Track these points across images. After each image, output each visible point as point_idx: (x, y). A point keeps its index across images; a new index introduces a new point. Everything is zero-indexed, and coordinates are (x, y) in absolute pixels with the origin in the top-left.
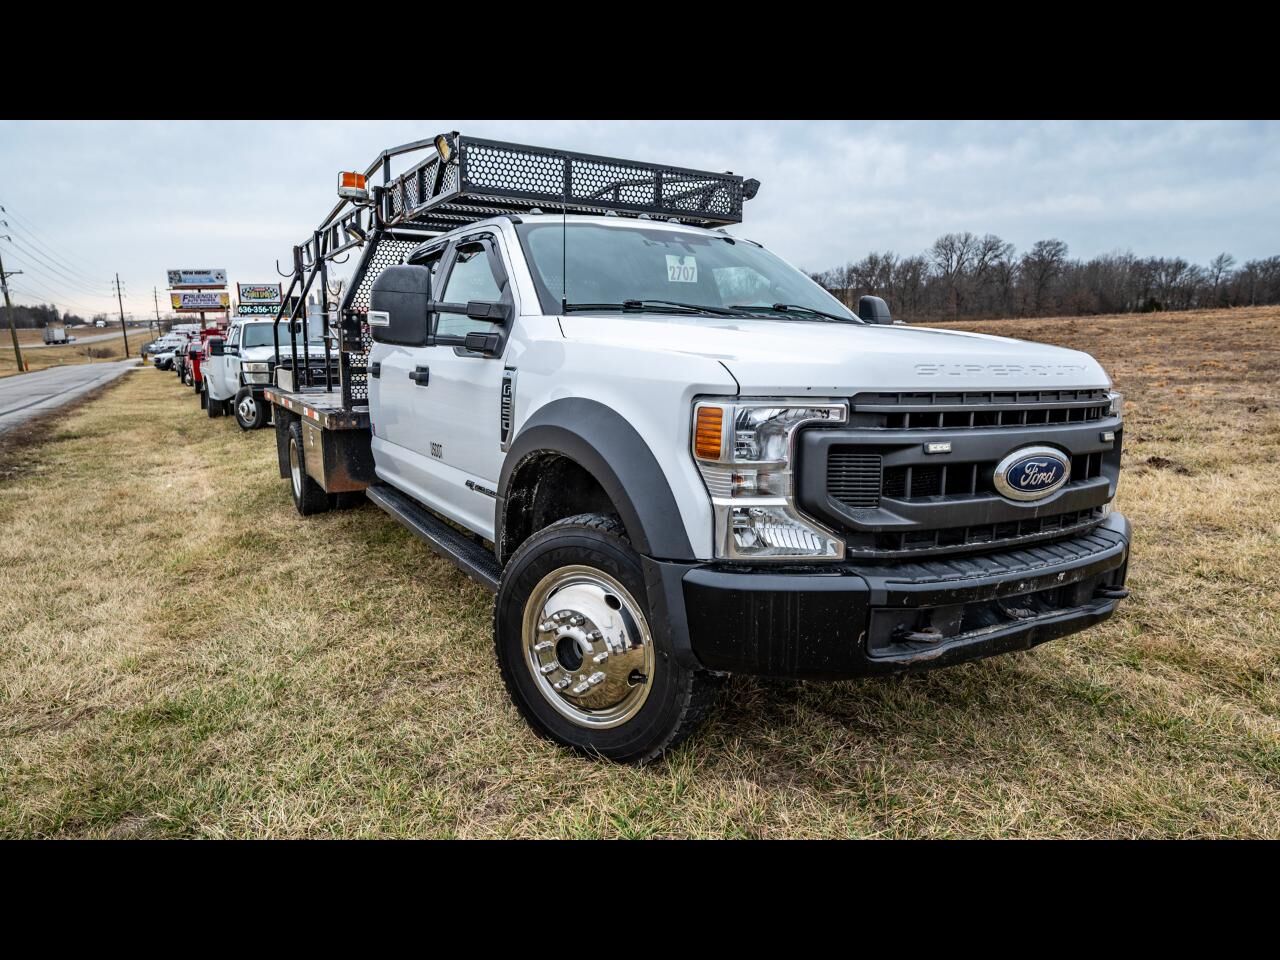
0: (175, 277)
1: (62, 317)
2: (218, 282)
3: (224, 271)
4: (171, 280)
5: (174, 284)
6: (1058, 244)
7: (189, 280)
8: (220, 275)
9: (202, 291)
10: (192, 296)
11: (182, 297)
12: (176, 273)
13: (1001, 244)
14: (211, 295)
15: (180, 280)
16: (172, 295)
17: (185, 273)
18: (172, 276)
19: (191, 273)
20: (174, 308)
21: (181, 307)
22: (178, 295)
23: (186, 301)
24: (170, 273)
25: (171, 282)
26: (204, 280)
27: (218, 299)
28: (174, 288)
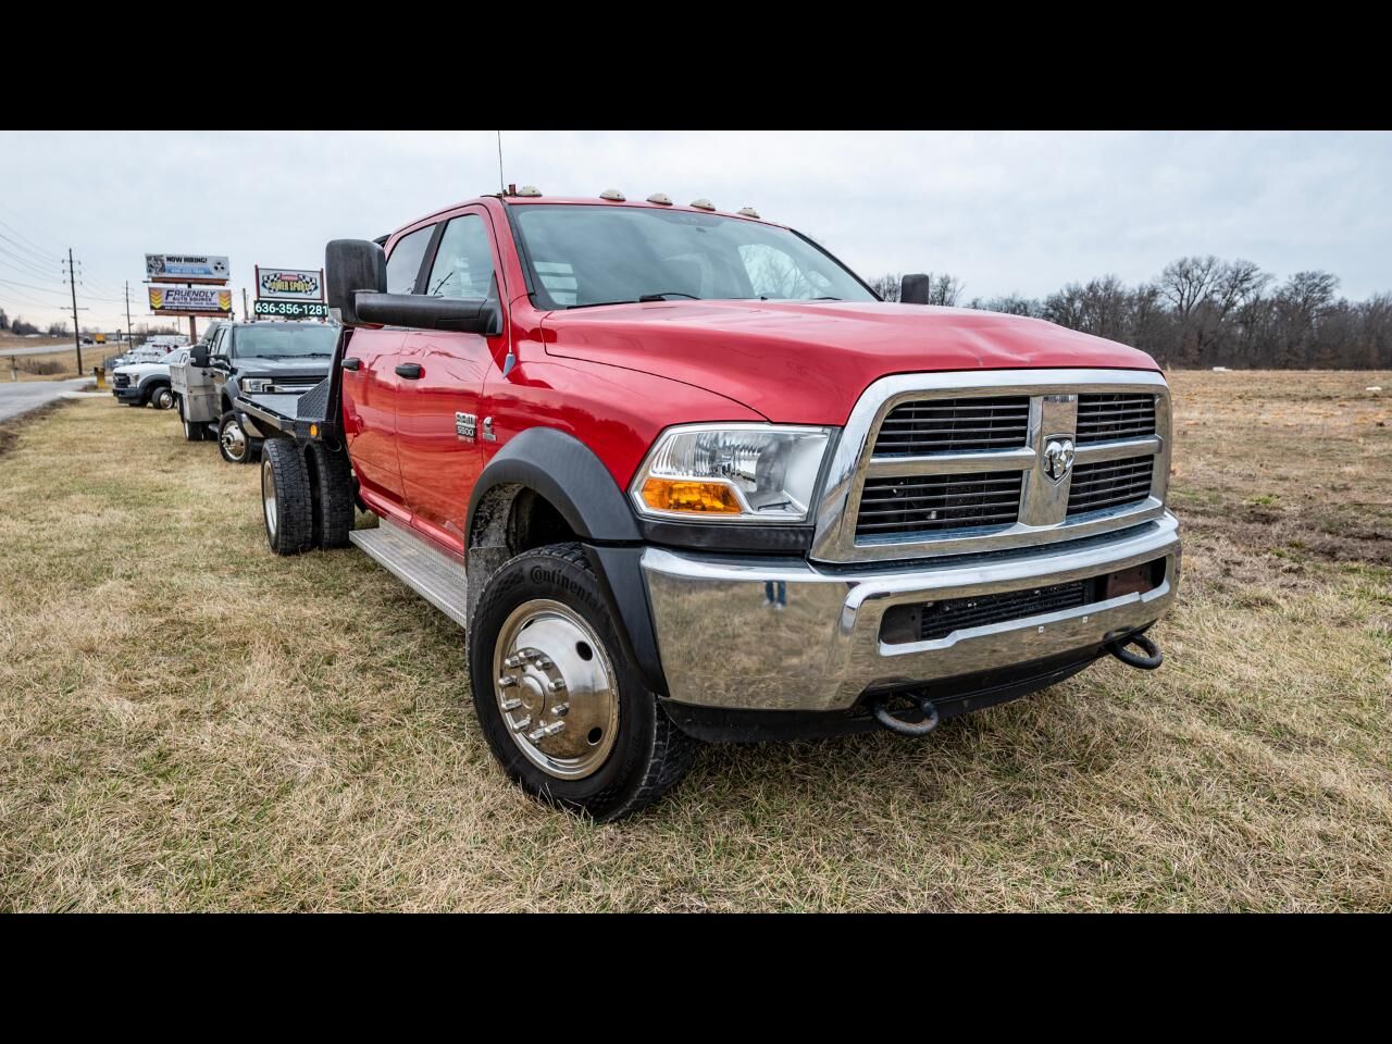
0: (156, 264)
1: (11, 324)
2: (217, 275)
3: (227, 258)
4: (150, 268)
5: (154, 275)
6: (1328, 277)
7: (176, 270)
8: (220, 265)
9: (194, 287)
10: (178, 292)
11: (165, 292)
12: (157, 258)
13: (1253, 274)
14: (205, 293)
15: (163, 269)
16: (150, 289)
17: (169, 259)
18: (151, 262)
19: (179, 260)
20: (152, 308)
21: (162, 308)
22: (160, 289)
23: (170, 299)
24: (149, 258)
25: (150, 271)
26: (196, 271)
27: (215, 299)
28: (155, 280)
